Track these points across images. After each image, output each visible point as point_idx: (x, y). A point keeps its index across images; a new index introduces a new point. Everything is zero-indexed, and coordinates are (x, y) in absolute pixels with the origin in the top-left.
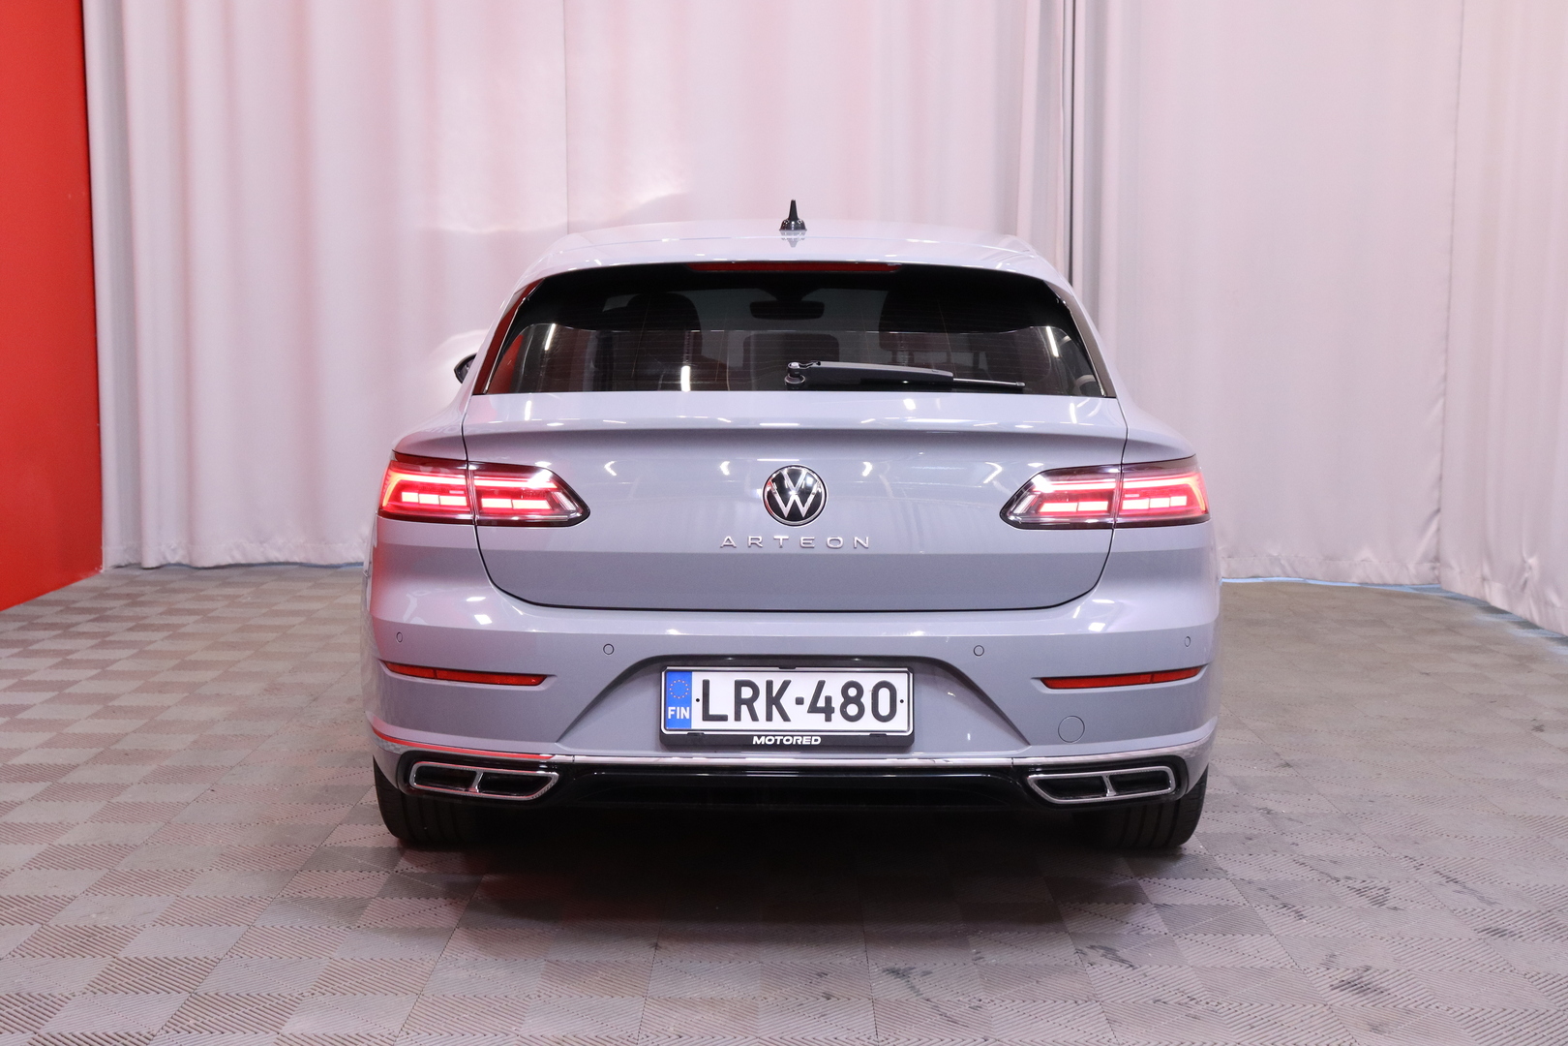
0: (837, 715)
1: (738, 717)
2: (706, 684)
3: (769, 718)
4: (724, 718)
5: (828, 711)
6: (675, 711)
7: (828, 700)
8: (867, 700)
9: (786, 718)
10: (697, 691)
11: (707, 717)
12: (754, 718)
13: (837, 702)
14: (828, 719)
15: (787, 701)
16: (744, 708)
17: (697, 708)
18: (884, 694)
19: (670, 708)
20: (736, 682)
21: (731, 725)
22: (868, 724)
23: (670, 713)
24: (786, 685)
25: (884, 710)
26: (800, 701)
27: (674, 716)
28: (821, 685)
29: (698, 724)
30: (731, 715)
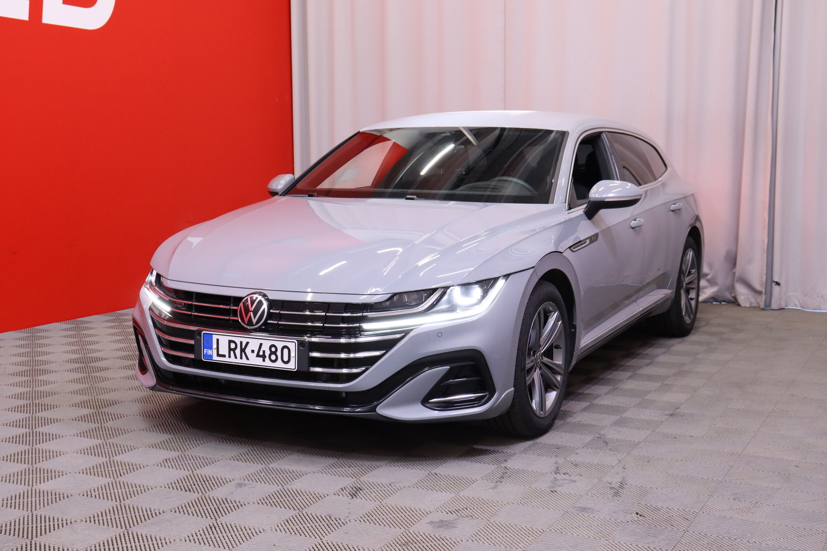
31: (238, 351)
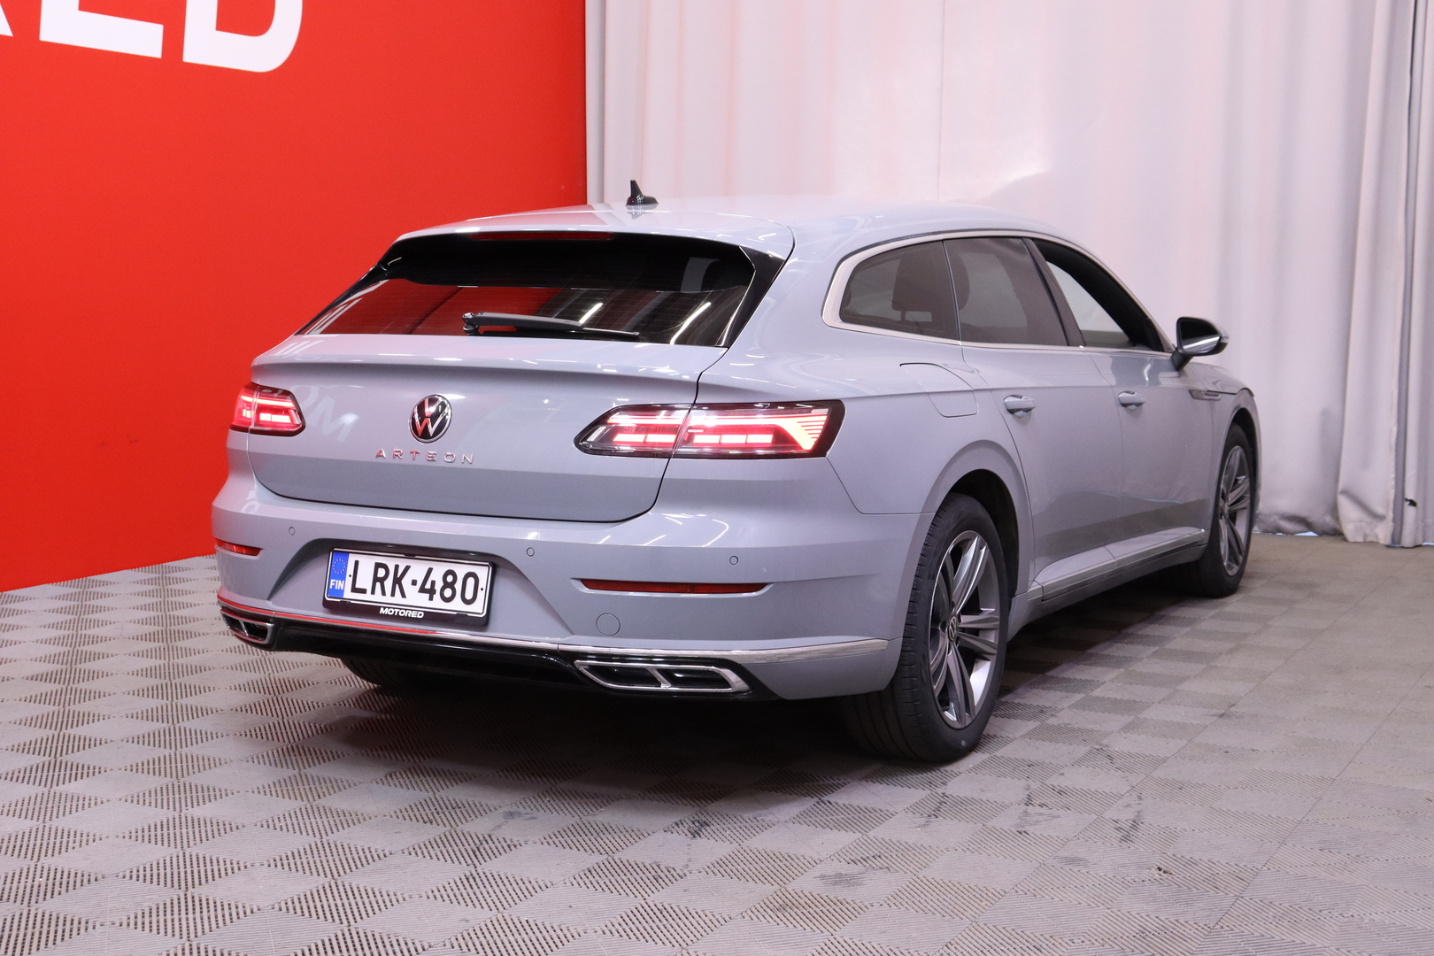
0: (437, 596)
1: (373, 592)
2: (357, 563)
3: (393, 594)
4: (363, 591)
5: (431, 592)
6: (335, 582)
7: (433, 583)
8: (458, 586)
9: (403, 595)
10: (350, 570)
11: (354, 590)
12: (384, 593)
13: (438, 587)
14: (431, 599)
15: (406, 582)
16: (378, 584)
17: (349, 581)
18: (471, 581)
19: (332, 581)
20: (376, 564)
21: (368, 597)
22: (457, 605)
23: (332, 584)
24: (407, 568)
25: (469, 596)
26: (414, 583)
27: (334, 586)
28: (430, 571)
29: (348, 594)
30: (369, 591)
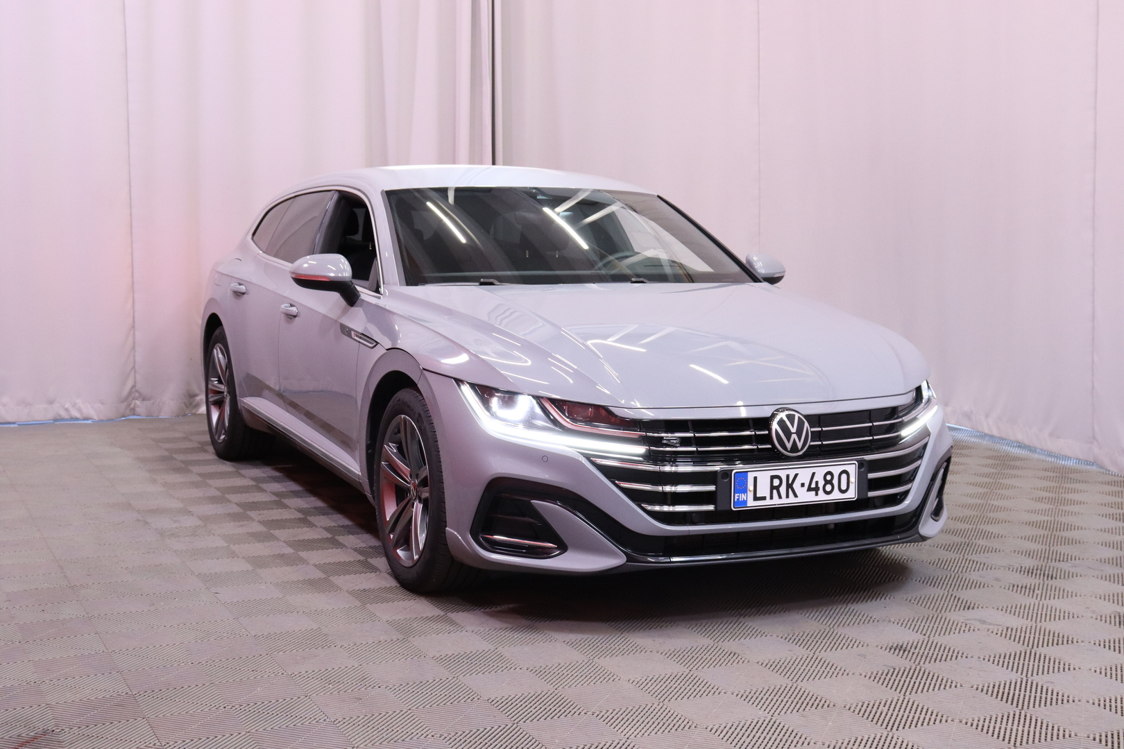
31: (783, 489)
